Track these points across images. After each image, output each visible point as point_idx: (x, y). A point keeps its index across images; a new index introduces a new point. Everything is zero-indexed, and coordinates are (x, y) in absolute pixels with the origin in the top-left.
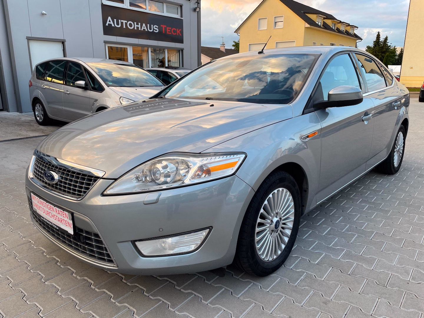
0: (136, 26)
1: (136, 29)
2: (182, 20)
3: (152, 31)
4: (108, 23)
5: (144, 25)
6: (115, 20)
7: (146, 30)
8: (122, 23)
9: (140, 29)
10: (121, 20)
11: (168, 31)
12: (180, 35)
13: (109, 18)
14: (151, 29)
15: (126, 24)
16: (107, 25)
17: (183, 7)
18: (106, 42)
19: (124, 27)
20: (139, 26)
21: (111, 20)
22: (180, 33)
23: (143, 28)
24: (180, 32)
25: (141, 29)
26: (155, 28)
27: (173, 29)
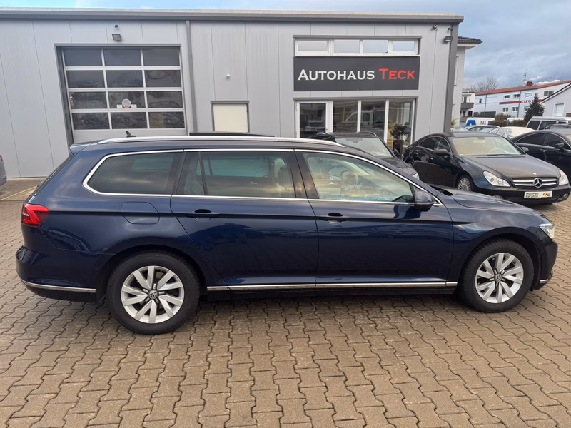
0: (339, 75)
1: (339, 79)
2: (418, 58)
3: (364, 78)
4: (301, 76)
5: (352, 72)
6: (311, 72)
7: (355, 78)
8: (320, 75)
9: (345, 79)
10: (318, 71)
11: (390, 75)
12: (413, 78)
13: (303, 71)
14: (361, 76)
15: (325, 75)
16: (299, 79)
17: (422, 40)
18: (296, 100)
19: (322, 79)
20: (345, 75)
21: (305, 74)
22: (412, 76)
23: (350, 76)
24: (413, 74)
25: (347, 78)
26: (371, 75)
27: (400, 72)
